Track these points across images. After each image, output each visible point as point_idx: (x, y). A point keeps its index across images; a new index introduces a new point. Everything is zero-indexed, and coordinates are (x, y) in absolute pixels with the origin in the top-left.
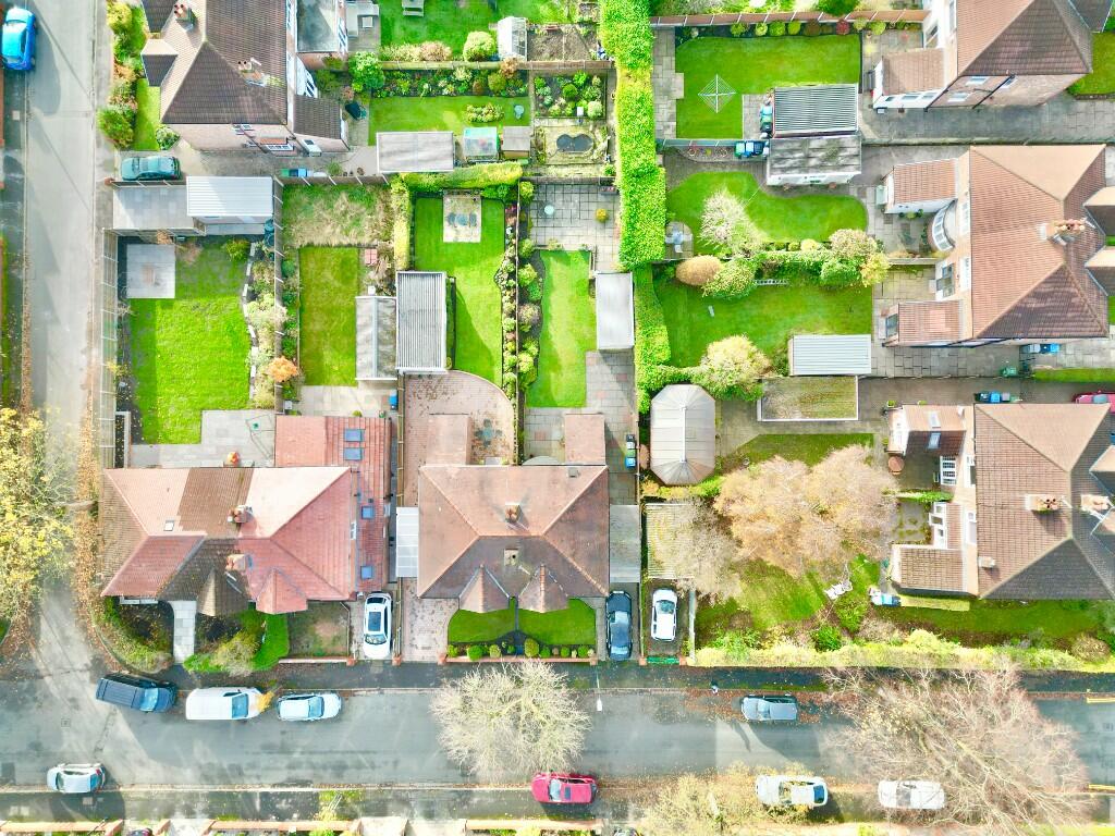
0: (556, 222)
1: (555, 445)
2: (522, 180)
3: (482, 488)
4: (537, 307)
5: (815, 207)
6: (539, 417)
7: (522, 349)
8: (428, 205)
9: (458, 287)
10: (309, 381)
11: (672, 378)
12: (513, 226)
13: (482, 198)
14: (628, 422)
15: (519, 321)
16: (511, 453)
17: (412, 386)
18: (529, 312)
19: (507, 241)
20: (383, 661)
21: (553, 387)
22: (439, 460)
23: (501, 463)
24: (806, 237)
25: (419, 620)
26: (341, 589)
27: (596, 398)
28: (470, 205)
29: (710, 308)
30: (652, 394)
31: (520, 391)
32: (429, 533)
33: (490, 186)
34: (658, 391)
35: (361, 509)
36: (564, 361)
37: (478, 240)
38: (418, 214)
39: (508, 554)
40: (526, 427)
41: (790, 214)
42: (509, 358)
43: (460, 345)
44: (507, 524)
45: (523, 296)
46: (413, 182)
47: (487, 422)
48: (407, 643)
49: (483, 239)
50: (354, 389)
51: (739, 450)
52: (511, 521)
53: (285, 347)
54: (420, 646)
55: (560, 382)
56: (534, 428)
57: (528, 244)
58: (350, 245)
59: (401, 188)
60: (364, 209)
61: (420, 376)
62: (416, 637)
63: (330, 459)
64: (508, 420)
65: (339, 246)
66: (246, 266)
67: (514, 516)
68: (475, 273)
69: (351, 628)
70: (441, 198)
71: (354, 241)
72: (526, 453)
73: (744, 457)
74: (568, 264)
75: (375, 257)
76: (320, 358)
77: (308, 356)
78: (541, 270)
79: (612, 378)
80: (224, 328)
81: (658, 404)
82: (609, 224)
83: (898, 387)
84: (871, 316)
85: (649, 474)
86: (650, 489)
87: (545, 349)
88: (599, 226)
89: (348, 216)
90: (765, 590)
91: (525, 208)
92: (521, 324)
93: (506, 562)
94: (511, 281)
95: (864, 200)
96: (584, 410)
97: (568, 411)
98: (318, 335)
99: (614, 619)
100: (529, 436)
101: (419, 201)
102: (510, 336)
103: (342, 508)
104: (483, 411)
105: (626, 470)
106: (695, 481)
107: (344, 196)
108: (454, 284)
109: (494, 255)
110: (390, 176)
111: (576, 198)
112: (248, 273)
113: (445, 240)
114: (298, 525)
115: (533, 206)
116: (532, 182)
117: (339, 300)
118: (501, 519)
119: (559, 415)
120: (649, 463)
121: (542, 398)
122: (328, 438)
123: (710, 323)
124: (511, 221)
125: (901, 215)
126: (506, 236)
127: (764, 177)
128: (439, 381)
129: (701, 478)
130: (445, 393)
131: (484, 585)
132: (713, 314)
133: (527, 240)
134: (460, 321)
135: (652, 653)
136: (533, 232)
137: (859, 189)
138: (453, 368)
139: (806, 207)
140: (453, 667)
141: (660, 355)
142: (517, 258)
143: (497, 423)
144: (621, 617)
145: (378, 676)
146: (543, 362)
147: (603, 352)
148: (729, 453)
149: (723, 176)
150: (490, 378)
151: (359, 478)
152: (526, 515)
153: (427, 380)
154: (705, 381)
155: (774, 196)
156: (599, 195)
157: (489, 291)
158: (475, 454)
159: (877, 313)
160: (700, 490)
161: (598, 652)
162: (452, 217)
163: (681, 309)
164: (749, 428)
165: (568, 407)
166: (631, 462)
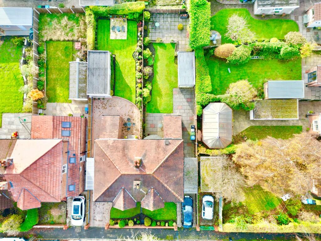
0: (160, 31)
1: (159, 130)
2: (145, 10)
3: (124, 150)
4: (151, 68)
5: (276, 24)
6: (152, 118)
7: (145, 87)
8: (103, 22)
9: (117, 59)
10: (50, 100)
11: (213, 99)
12: (141, 32)
13: (128, 19)
14: (192, 120)
15: (143, 74)
16: (139, 133)
17: (96, 103)
18: (147, 70)
19: (138, 39)
20: (81, 227)
21: (158, 104)
22: (106, 137)
23: (134, 138)
24: (272, 37)
25: (97, 208)
26: (57, 197)
27: (177, 109)
28: (122, 23)
29: (229, 69)
30: (203, 107)
31: (144, 106)
32: (98, 171)
33: (131, 13)
34: (206, 106)
35: (69, 159)
36: (163, 92)
37: (126, 38)
38: (99, 26)
39: (136, 183)
40: (147, 122)
41: (265, 27)
42: (139, 91)
43: (117, 85)
44: (135, 168)
45: (145, 63)
46: (96, 10)
47: (129, 119)
48: (92, 218)
49: (128, 38)
50: (70, 104)
51: (242, 133)
52: (137, 167)
53: (39, 85)
54: (97, 219)
55: (161, 102)
56: (150, 122)
57: (147, 39)
58: (68, 41)
59: (90, 13)
60: (75, 24)
61: (99, 99)
62: (96, 215)
63: (55, 136)
64: (138, 118)
65: (64, 41)
66: (23, 49)
67: (138, 165)
68: (124, 52)
69: (67, 211)
70: (110, 19)
71: (71, 39)
72: (146, 134)
73: (244, 136)
74: (166, 49)
75: (80, 45)
76: (55, 90)
77: (49, 89)
78: (153, 51)
79: (185, 100)
80: (12, 76)
81: (206, 111)
82: (184, 31)
83: (313, 105)
84: (301, 73)
85: (202, 143)
86: (202, 150)
87: (154, 86)
88: (180, 32)
89: (68, 27)
90: (253, 196)
91: (146, 23)
92: (144, 75)
93: (134, 187)
94: (140, 56)
95: (297, 22)
96: (172, 114)
97: (165, 114)
98: (55, 80)
99: (185, 209)
100: (148, 126)
101: (100, 20)
102: (139, 81)
103: (58, 159)
104: (127, 114)
105: (191, 142)
106: (223, 147)
107: (66, 18)
108: (114, 58)
109: (132, 45)
110: (85, 8)
111: (169, 19)
112: (23, 53)
113: (111, 38)
114: (35, 167)
115: (150, 23)
116: (150, 12)
117: (64, 65)
118: (132, 165)
119: (161, 116)
120: (201, 139)
121: (153, 109)
122: (54, 126)
123: (228, 76)
124: (140, 29)
125: (315, 28)
126: (138, 36)
127: (253, 10)
128: (108, 101)
129: (226, 145)
130: (110, 106)
131: (124, 197)
132: (230, 72)
133: (147, 38)
134: (117, 74)
135: (202, 224)
136: (150, 35)
137: (295, 16)
138: (114, 95)
139: (272, 24)
140: (112, 230)
141: (207, 89)
142: (142, 45)
143: (133, 120)
144: (188, 209)
145: (79, 233)
146: (154, 93)
147: (181, 88)
148: (237, 134)
149: (234, 10)
150: (130, 100)
151: (69, 144)
152: (144, 164)
153: (102, 100)
154: (228, 101)
155: (257, 19)
156: (179, 19)
157: (130, 61)
158: (123, 134)
159: (304, 71)
160: (226, 151)
161: (178, 223)
162: (114, 28)
163: (216, 70)
164: (246, 123)
165: (165, 113)
166: (193, 138)
